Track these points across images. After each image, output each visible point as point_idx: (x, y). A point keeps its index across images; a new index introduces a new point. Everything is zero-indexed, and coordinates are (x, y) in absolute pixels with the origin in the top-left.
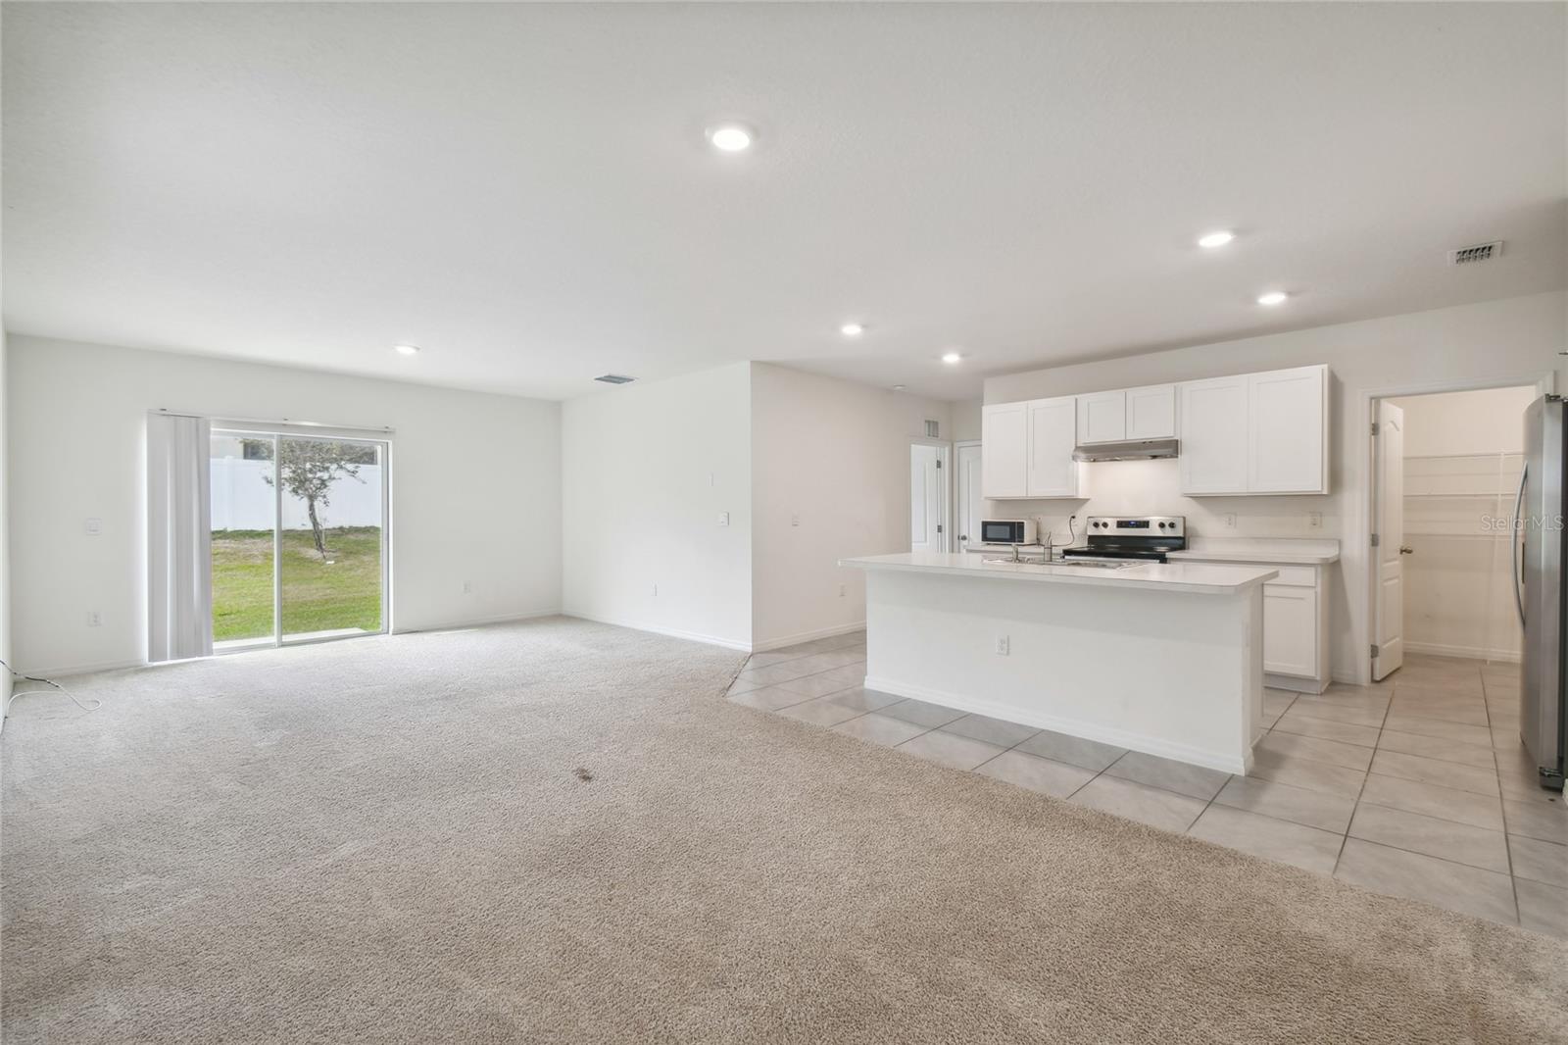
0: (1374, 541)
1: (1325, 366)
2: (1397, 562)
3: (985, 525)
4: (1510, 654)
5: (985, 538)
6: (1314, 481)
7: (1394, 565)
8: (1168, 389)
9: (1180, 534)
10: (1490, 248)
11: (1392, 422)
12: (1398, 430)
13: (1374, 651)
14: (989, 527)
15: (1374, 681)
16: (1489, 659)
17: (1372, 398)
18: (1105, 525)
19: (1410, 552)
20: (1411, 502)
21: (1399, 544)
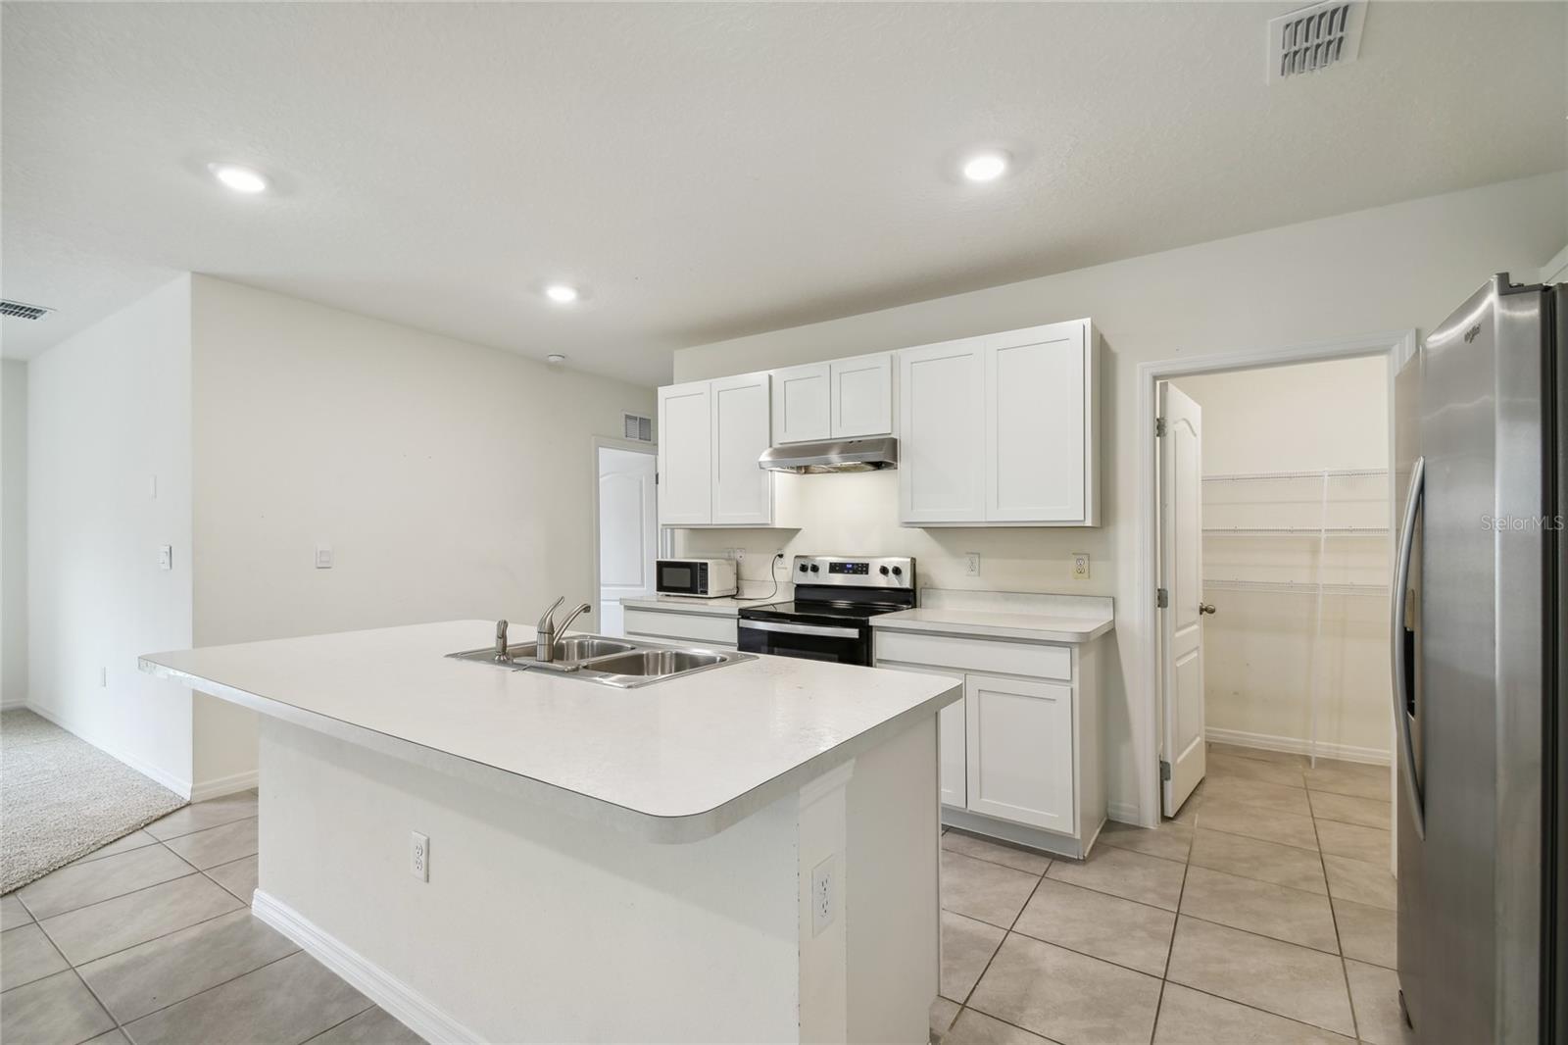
0: (1162, 599)
1: (1087, 321)
2: (1195, 627)
3: (661, 566)
4: (1338, 749)
5: (661, 587)
6: (1072, 506)
7: (1190, 633)
8: (882, 359)
9: (907, 584)
10: (1346, 9)
11: (1185, 419)
12: (1195, 435)
13: (1164, 771)
14: (665, 570)
15: (1165, 819)
16: (1313, 756)
17: (1155, 378)
18: (815, 569)
19: (1212, 611)
20: (1212, 539)
21: (1196, 599)
